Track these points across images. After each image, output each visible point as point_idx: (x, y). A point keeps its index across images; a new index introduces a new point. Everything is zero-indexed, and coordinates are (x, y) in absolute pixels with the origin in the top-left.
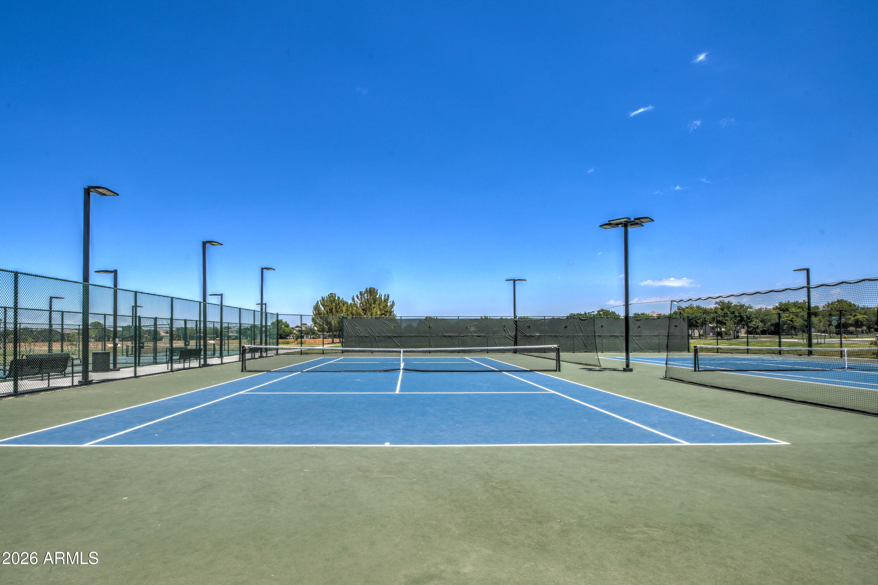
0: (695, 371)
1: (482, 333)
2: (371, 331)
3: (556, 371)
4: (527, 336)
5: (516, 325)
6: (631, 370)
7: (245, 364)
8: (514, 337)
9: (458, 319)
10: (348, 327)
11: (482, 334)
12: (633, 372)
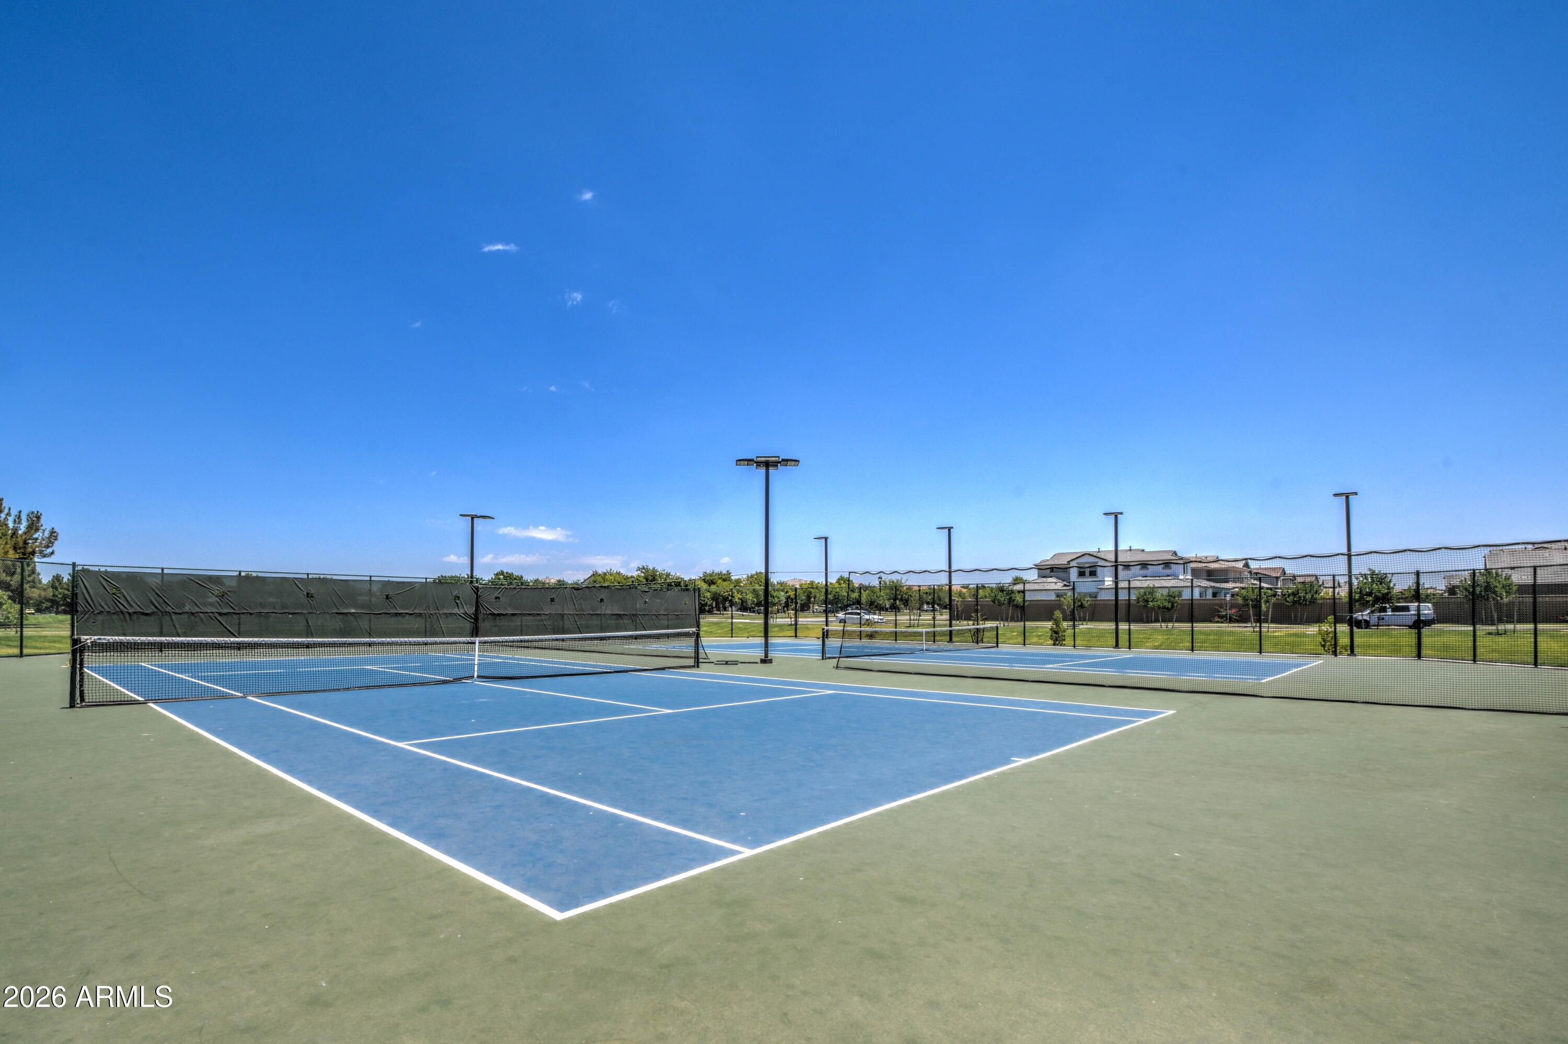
0: (823, 659)
1: (415, 608)
2: (161, 601)
3: (694, 666)
4: (495, 614)
5: (477, 594)
6: (771, 661)
7: (81, 686)
8: (473, 617)
9: (370, 580)
10: (90, 590)
11: (417, 611)
12: (773, 664)
